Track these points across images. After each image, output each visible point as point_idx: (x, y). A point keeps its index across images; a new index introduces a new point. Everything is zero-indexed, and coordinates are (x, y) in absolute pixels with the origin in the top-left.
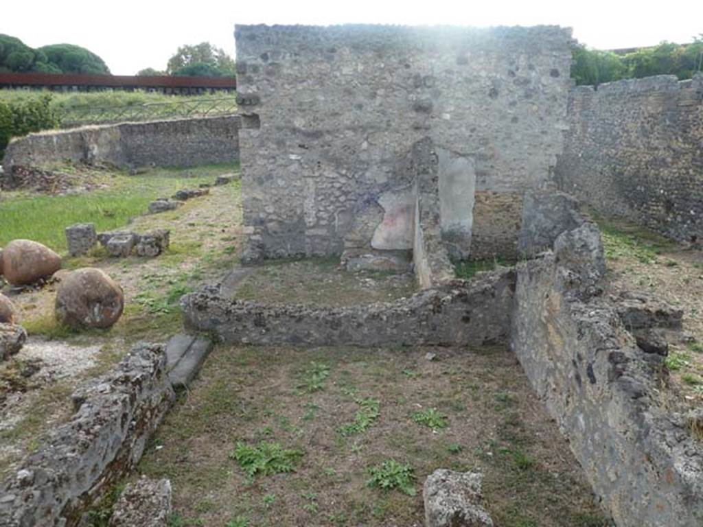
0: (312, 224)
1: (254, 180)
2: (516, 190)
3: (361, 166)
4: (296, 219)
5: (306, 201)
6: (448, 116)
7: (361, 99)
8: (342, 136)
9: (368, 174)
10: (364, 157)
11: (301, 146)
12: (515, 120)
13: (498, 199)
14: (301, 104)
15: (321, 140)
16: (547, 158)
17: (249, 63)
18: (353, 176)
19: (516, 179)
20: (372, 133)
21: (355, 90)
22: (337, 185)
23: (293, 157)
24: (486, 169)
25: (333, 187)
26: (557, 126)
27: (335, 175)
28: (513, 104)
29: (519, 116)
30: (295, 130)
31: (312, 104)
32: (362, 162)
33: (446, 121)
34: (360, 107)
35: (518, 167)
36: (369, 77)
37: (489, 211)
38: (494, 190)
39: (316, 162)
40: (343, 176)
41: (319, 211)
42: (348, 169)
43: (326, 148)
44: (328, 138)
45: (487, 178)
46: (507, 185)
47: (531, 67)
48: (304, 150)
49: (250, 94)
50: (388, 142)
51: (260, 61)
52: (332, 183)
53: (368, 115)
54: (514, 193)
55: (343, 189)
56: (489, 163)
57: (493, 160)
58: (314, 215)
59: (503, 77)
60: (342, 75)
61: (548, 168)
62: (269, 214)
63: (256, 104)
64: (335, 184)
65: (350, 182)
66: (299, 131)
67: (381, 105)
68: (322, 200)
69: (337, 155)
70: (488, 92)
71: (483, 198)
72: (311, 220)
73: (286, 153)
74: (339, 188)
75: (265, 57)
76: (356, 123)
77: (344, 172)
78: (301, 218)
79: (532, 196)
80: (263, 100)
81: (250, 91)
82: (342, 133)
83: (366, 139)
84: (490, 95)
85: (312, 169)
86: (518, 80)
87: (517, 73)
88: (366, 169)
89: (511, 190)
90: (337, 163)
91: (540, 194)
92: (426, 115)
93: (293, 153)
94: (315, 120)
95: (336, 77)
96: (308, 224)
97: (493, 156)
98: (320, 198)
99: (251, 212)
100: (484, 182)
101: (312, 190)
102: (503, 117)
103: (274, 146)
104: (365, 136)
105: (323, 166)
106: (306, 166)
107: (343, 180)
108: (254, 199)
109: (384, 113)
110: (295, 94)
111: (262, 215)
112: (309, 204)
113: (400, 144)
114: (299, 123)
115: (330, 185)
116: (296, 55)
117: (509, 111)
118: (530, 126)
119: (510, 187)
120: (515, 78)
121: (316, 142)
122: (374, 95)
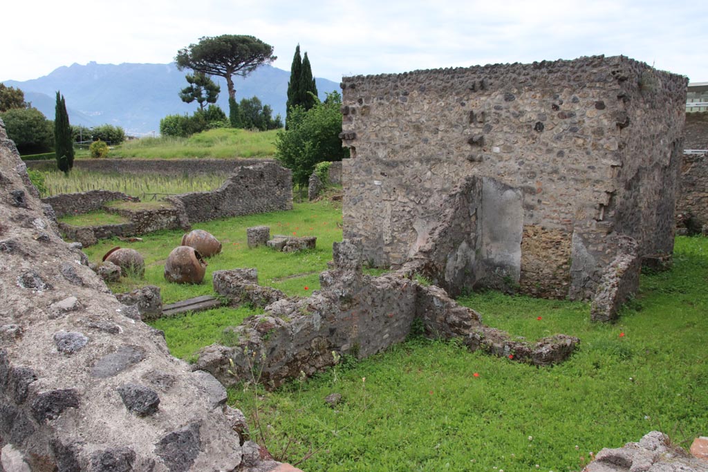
0: (388, 242)
1: (350, 200)
2: (564, 227)
3: (426, 194)
4: (377, 236)
5: (385, 221)
6: (497, 150)
7: (427, 134)
8: (411, 166)
9: (431, 201)
10: (427, 185)
11: (383, 174)
12: (561, 154)
13: (545, 235)
14: (383, 139)
15: (396, 169)
16: (596, 194)
17: (350, 106)
18: (419, 202)
19: (563, 216)
20: (434, 164)
21: (422, 126)
22: (407, 209)
23: (376, 183)
24: (533, 202)
25: (403, 210)
26: (604, 161)
27: (406, 200)
28: (559, 138)
29: (565, 150)
30: (378, 160)
31: (391, 139)
32: (427, 190)
33: (496, 155)
34: (426, 141)
35: (566, 203)
36: (433, 114)
37: (537, 247)
38: (542, 225)
39: (392, 188)
40: (411, 201)
41: (394, 231)
42: (416, 196)
43: (400, 176)
44: (401, 167)
45: (535, 213)
46: (555, 221)
47: (575, 101)
48: (384, 177)
49: (350, 131)
50: (447, 173)
51: (357, 105)
52: (404, 206)
53: (432, 147)
54: (563, 230)
55: (412, 213)
56: (537, 197)
57: (539, 194)
58: (390, 235)
59: (548, 111)
60: (412, 113)
61: (598, 206)
62: (359, 229)
63: (353, 139)
64: (405, 208)
65: (418, 207)
66: (381, 161)
67: (442, 139)
68: (396, 221)
69: (408, 183)
70: (534, 127)
71: (531, 232)
72: (387, 238)
73: (372, 178)
74: (409, 212)
75: (360, 101)
76: (423, 155)
77: (412, 198)
78: (380, 237)
79: (580, 235)
80: (358, 135)
81: (350, 129)
82: (412, 164)
83: (430, 169)
84: (536, 129)
85: (389, 193)
86: (562, 113)
87: (561, 107)
88: (430, 196)
89: (560, 227)
90: (408, 189)
91: (589, 233)
92: (479, 148)
93: (376, 180)
94: (393, 151)
95: (408, 116)
96: (385, 242)
97: (540, 190)
98: (395, 220)
99: (348, 226)
100: (532, 216)
101: (389, 212)
102: (549, 151)
103: (364, 173)
104: (429, 166)
105: (397, 191)
106: (385, 191)
107: (411, 205)
108: (350, 216)
109: (444, 146)
110: (379, 130)
111: (355, 231)
112: (387, 223)
113: (457, 175)
114: (382, 154)
115: (402, 209)
116: (381, 99)
117: (554, 145)
118: (576, 160)
119: (558, 223)
120: (560, 111)
121: (392, 171)
122: (436, 131)
